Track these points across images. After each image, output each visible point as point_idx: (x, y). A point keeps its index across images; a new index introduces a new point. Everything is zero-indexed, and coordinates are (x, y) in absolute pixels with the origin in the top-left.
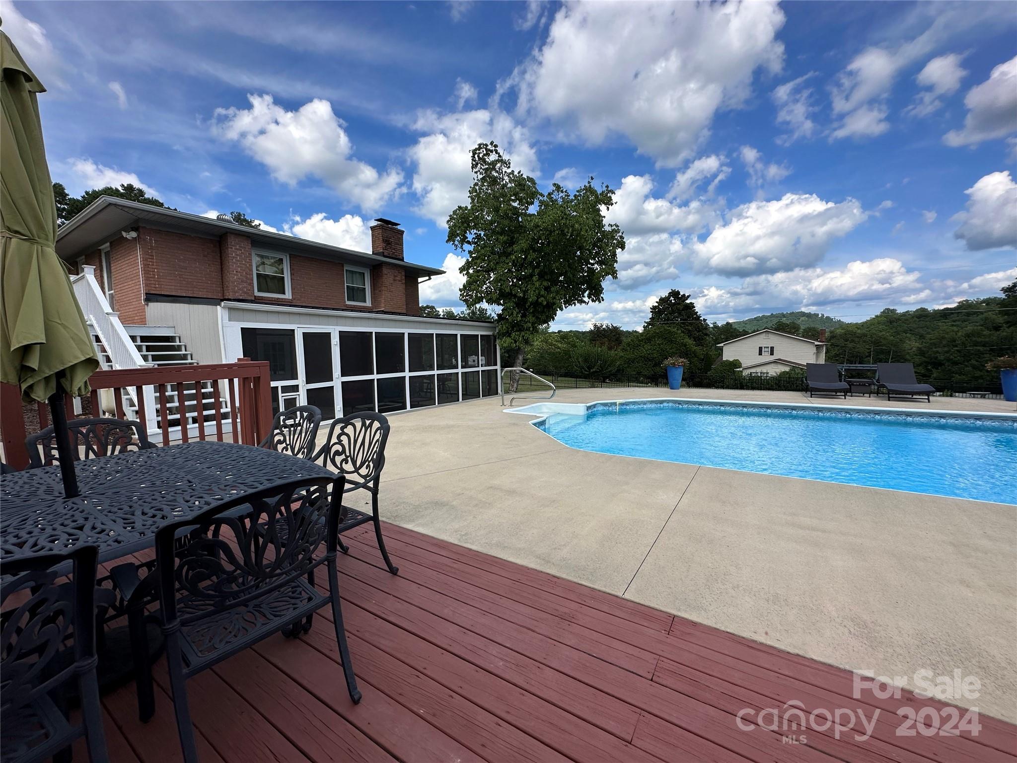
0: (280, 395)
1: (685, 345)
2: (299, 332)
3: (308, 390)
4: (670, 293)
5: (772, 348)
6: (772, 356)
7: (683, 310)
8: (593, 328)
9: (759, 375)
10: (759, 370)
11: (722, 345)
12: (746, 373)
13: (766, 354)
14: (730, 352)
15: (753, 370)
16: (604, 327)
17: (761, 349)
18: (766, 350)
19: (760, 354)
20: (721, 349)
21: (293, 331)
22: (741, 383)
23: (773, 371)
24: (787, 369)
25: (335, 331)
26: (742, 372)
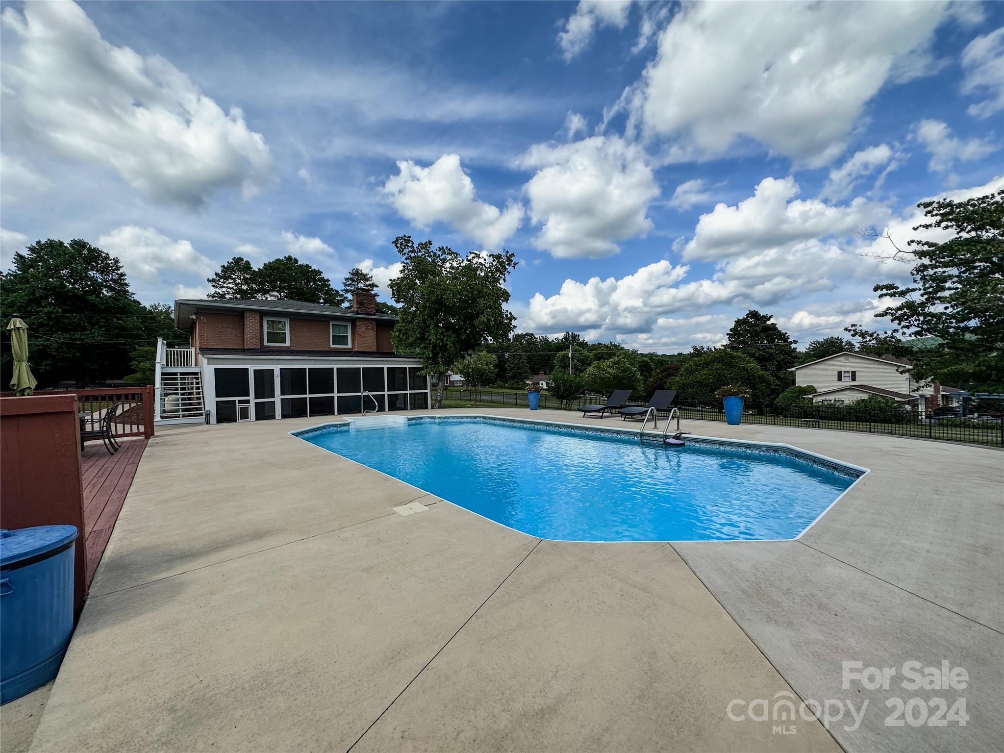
0: (237, 405)
1: (747, 370)
2: (252, 369)
3: (255, 403)
4: (748, 314)
5: (854, 373)
6: (853, 382)
7: (761, 332)
8: (692, 351)
9: (832, 402)
10: (832, 397)
11: (794, 369)
12: (817, 400)
13: (847, 379)
14: (803, 377)
15: (828, 397)
16: (705, 349)
17: (840, 374)
18: (847, 374)
19: (840, 379)
20: (793, 373)
21: (248, 369)
22: (805, 412)
23: (849, 398)
24: (865, 396)
25: (277, 368)
26: (812, 399)
